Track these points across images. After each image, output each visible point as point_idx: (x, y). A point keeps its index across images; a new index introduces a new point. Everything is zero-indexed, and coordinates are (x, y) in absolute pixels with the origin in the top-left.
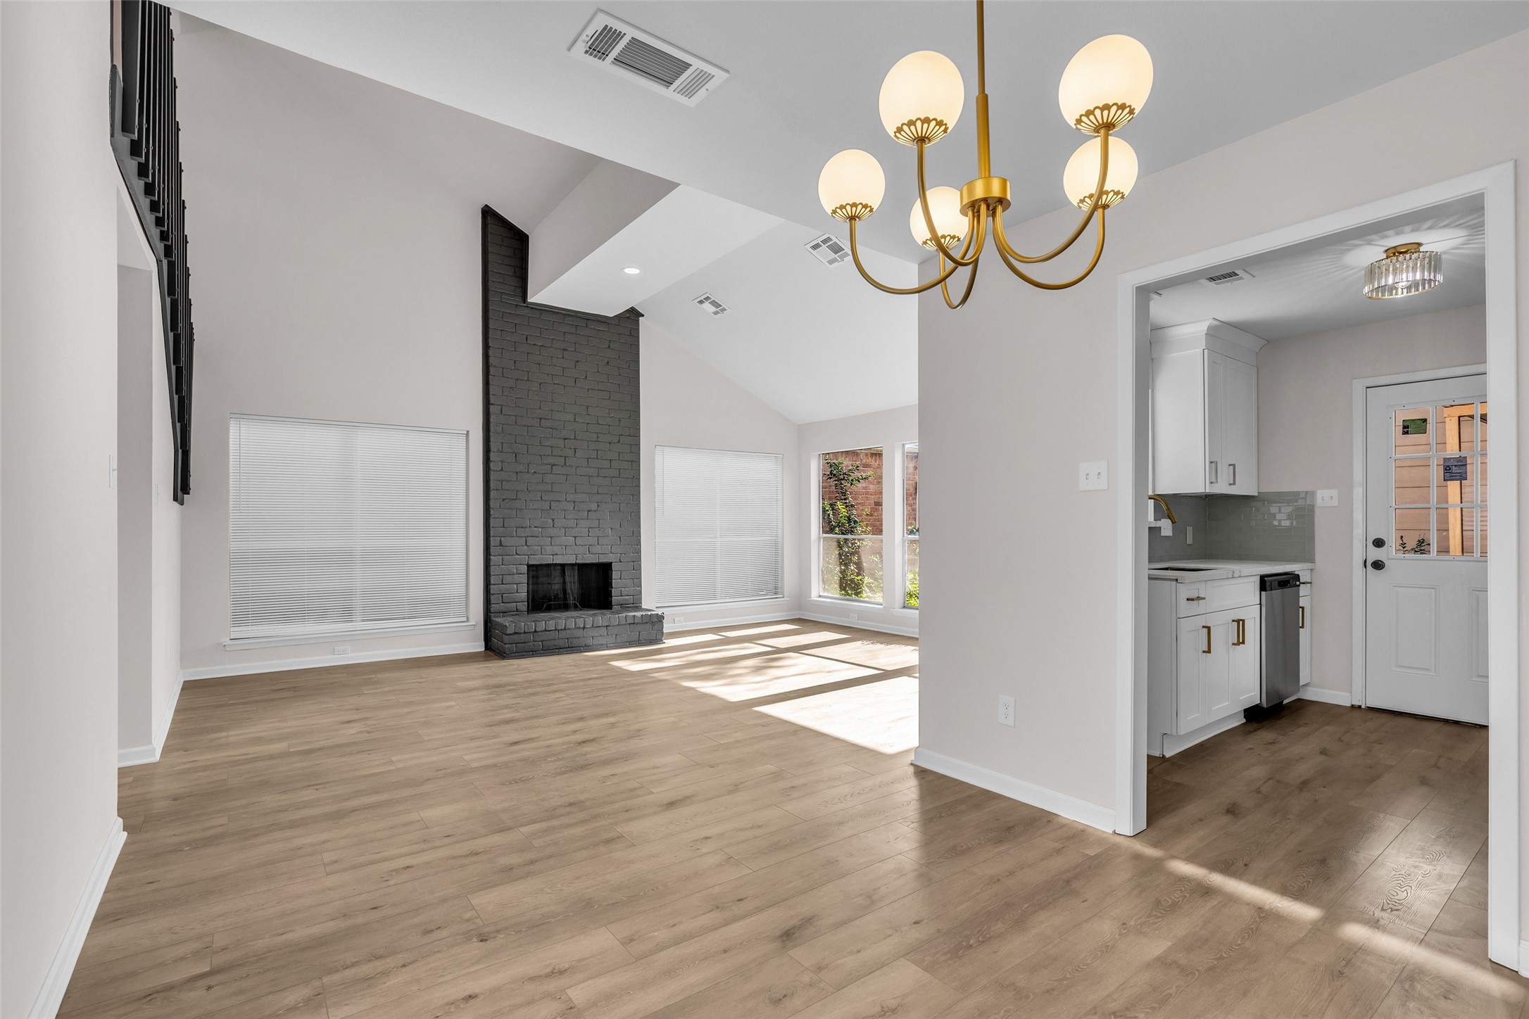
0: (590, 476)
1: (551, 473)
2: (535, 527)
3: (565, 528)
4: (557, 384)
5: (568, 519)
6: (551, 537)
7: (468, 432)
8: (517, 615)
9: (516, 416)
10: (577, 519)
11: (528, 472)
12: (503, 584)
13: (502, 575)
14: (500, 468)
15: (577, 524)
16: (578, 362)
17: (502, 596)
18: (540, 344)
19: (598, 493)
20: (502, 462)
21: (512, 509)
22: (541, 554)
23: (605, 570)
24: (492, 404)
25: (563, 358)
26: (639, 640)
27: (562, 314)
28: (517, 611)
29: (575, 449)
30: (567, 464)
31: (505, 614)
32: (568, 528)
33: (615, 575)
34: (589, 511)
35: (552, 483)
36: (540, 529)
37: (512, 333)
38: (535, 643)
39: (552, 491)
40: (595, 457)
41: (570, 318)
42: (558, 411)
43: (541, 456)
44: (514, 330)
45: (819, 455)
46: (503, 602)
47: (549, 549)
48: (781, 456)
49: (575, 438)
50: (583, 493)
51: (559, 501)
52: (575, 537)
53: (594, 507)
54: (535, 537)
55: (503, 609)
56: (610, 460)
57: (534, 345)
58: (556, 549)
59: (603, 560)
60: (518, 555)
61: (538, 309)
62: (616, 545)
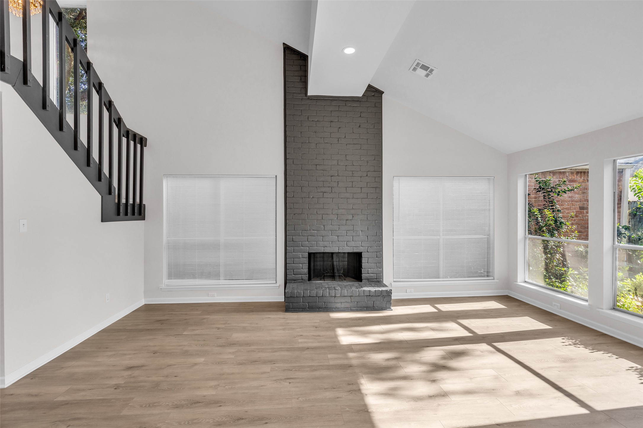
0: (347, 198)
1: (323, 197)
2: (313, 230)
3: (332, 231)
4: (327, 143)
5: (333, 225)
6: (323, 236)
7: (276, 176)
8: (302, 282)
9: (302, 164)
10: (339, 225)
11: (309, 197)
12: (294, 263)
13: (294, 258)
14: (292, 196)
15: (339, 228)
16: (340, 128)
17: (293, 271)
18: (316, 120)
19: (353, 209)
20: (294, 192)
21: (299, 220)
22: (317, 246)
23: (357, 257)
24: (288, 159)
25: (330, 127)
26: (373, 306)
27: (330, 100)
28: (302, 280)
29: (338, 182)
30: (333, 192)
31: (295, 281)
32: (334, 231)
33: (364, 260)
34: (347, 220)
35: (323, 204)
36: (316, 232)
37: (299, 115)
38: (304, 304)
39: (323, 208)
40: (351, 186)
41: (335, 102)
42: (327, 159)
43: (316, 187)
44: (301, 114)
45: (526, 175)
46: (294, 274)
47: (321, 243)
48: (493, 178)
49: (338, 175)
50: (343, 209)
51: (328, 214)
52: (338, 236)
53: (350, 217)
54: (313, 236)
55: (294, 278)
56: (361, 188)
57: (312, 121)
58: (326, 243)
59: (356, 250)
60: (303, 247)
61: (315, 99)
62: (365, 241)
